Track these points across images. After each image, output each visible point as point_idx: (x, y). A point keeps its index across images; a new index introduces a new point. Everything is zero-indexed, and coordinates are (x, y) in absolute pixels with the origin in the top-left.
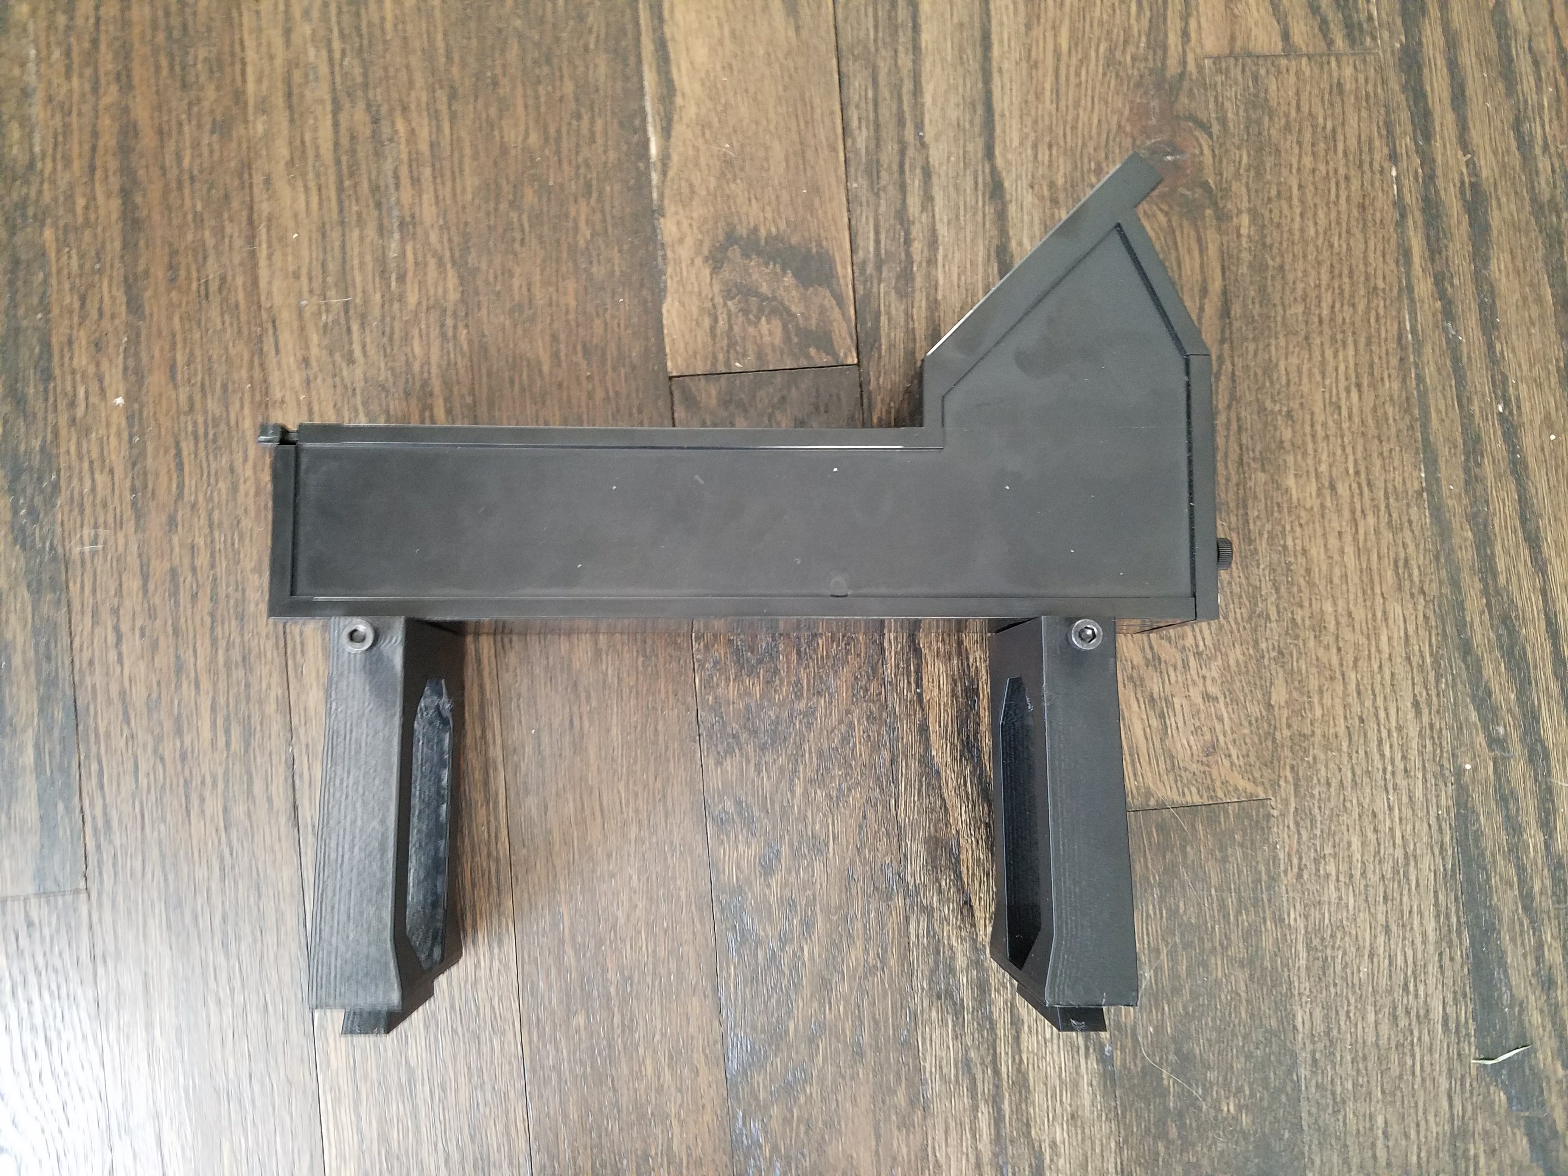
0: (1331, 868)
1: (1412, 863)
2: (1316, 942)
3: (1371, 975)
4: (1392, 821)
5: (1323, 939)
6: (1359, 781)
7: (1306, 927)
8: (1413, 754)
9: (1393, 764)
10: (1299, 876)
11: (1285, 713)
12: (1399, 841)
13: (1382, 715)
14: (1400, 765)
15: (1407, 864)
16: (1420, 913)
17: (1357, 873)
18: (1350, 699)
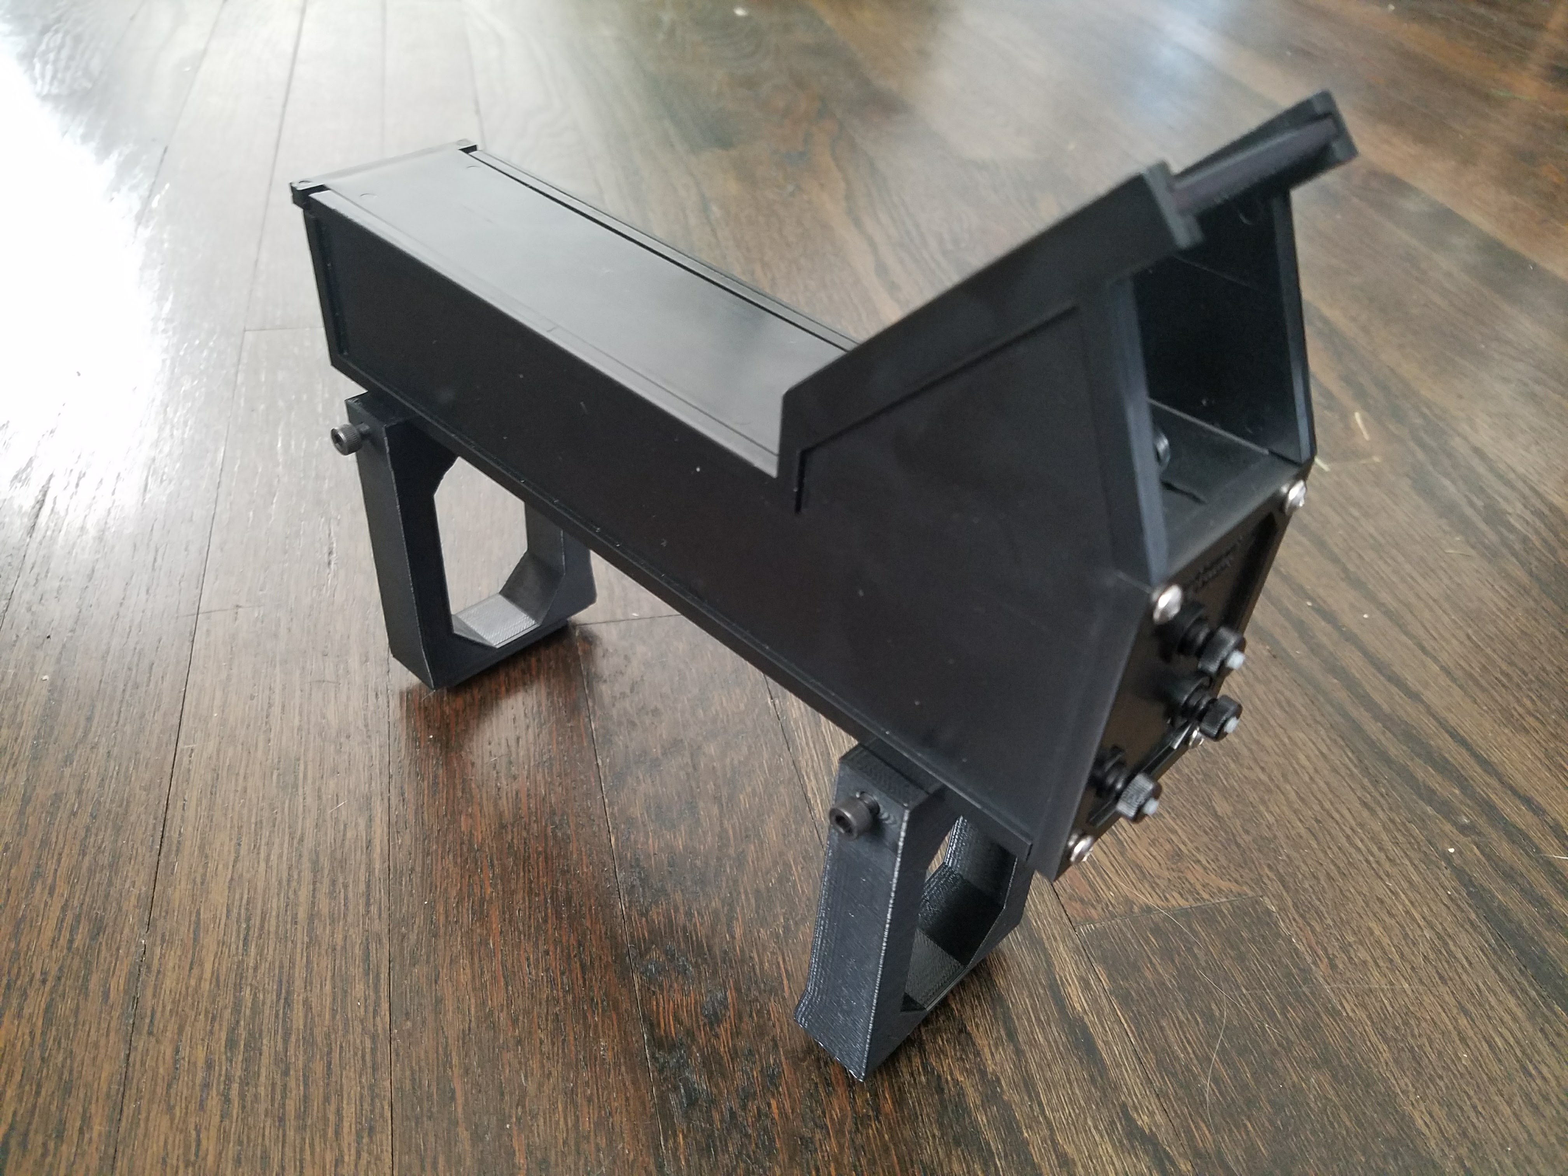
0: (1363, 954)
1: (1451, 943)
2: (1390, 1032)
3: (1475, 1060)
4: (1404, 905)
5: (1397, 1029)
6: (1346, 872)
7: (1370, 1017)
8: (1389, 846)
9: (1372, 855)
10: (1333, 966)
11: (1238, 823)
12: (1422, 923)
13: (1337, 816)
14: (1382, 856)
15: (1446, 944)
16: (1490, 989)
17: (1397, 958)
18: (1296, 806)
